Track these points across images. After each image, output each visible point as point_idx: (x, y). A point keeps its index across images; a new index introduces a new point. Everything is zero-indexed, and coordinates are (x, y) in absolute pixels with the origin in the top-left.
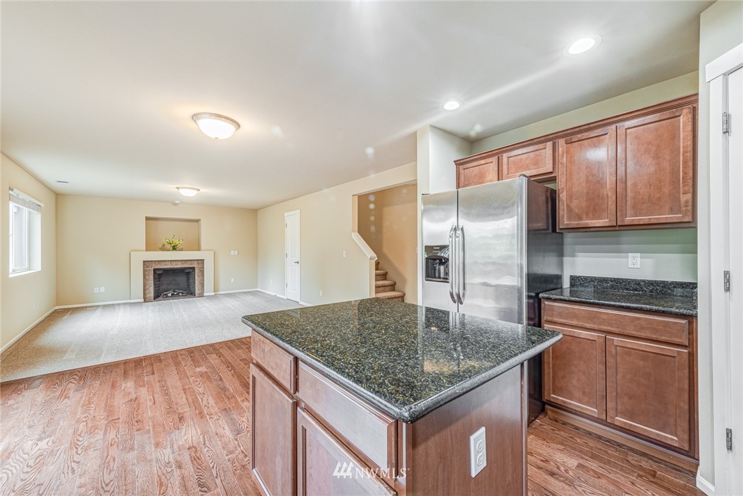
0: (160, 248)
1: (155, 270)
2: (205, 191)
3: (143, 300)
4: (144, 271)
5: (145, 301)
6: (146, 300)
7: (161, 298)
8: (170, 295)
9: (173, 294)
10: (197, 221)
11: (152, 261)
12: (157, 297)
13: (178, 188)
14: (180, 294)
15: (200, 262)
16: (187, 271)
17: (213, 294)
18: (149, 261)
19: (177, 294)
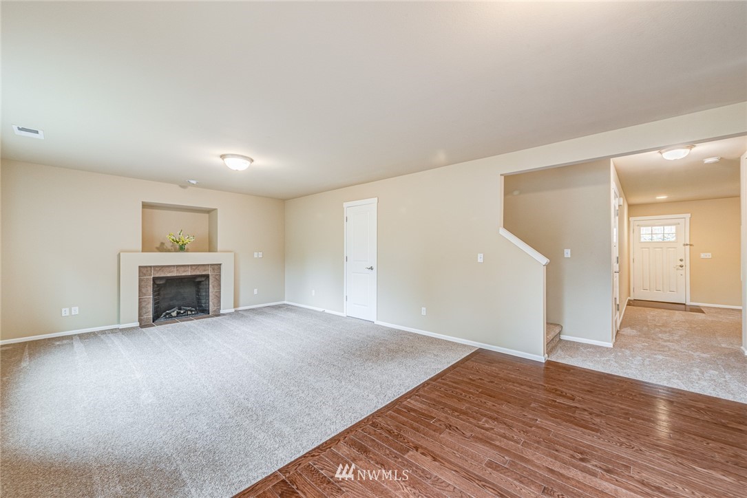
0: (157, 248)
1: (154, 279)
2: (263, 163)
3: (137, 324)
4: (140, 281)
5: (142, 326)
6: (143, 324)
7: (162, 319)
8: (174, 314)
9: (178, 313)
11: (151, 267)
12: (156, 317)
13: (223, 157)
14: (189, 313)
15: (216, 267)
16: (198, 280)
17: (233, 310)
18: (146, 267)
19: (184, 312)
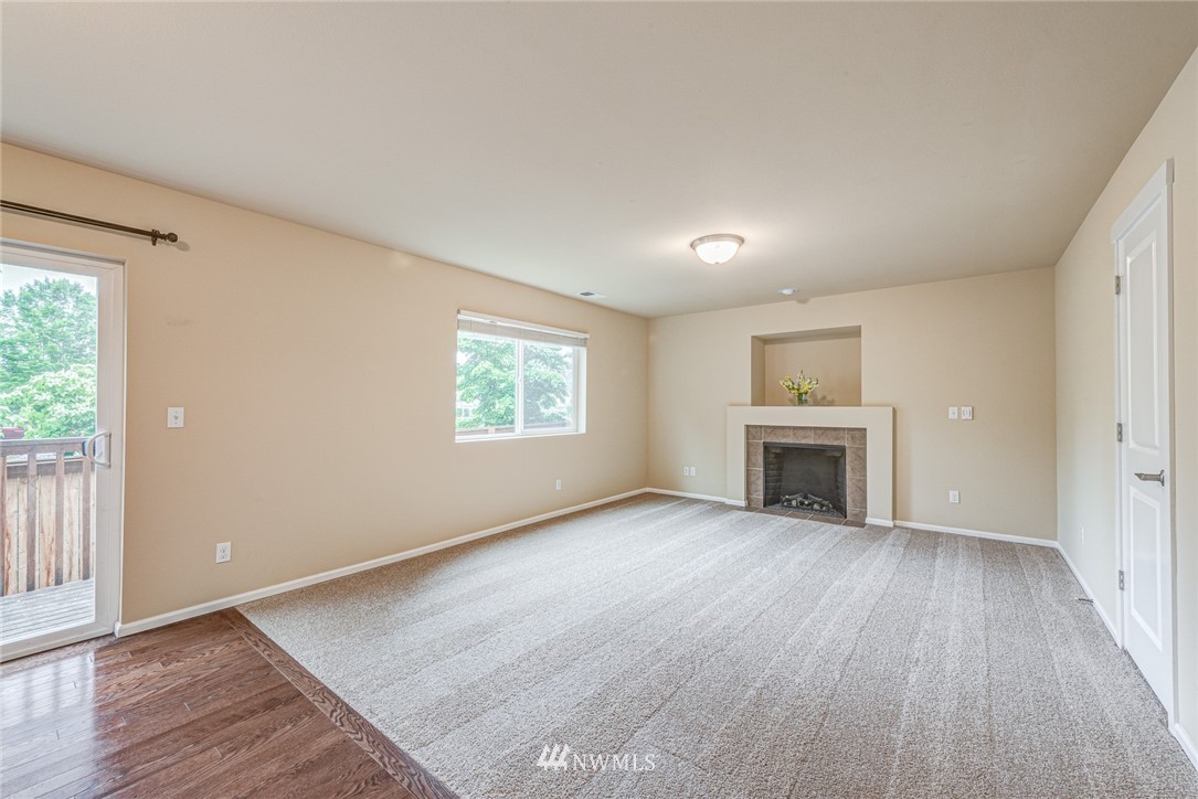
1: (766, 445)
3: (743, 503)
4: (748, 445)
5: (749, 508)
6: (750, 505)
7: (778, 506)
8: (795, 503)
9: (800, 503)
10: (855, 332)
11: (761, 427)
12: (768, 502)
13: (693, 247)
14: (816, 506)
15: (857, 434)
16: (829, 453)
17: (891, 524)
18: (756, 427)
19: (809, 504)
